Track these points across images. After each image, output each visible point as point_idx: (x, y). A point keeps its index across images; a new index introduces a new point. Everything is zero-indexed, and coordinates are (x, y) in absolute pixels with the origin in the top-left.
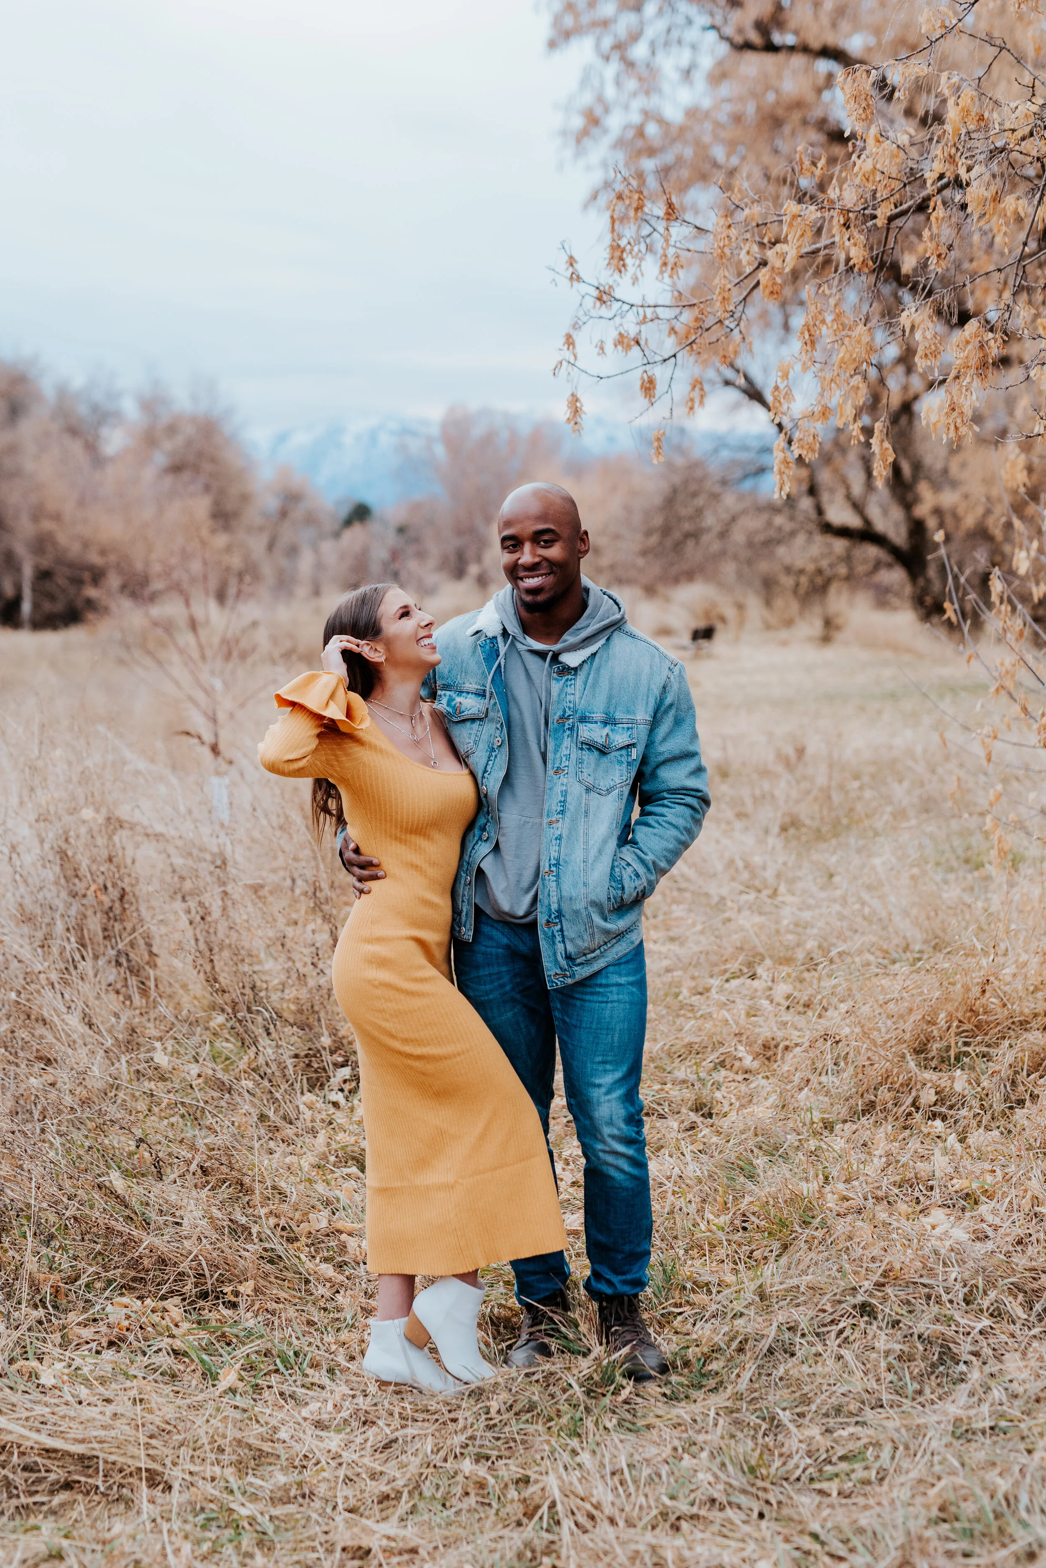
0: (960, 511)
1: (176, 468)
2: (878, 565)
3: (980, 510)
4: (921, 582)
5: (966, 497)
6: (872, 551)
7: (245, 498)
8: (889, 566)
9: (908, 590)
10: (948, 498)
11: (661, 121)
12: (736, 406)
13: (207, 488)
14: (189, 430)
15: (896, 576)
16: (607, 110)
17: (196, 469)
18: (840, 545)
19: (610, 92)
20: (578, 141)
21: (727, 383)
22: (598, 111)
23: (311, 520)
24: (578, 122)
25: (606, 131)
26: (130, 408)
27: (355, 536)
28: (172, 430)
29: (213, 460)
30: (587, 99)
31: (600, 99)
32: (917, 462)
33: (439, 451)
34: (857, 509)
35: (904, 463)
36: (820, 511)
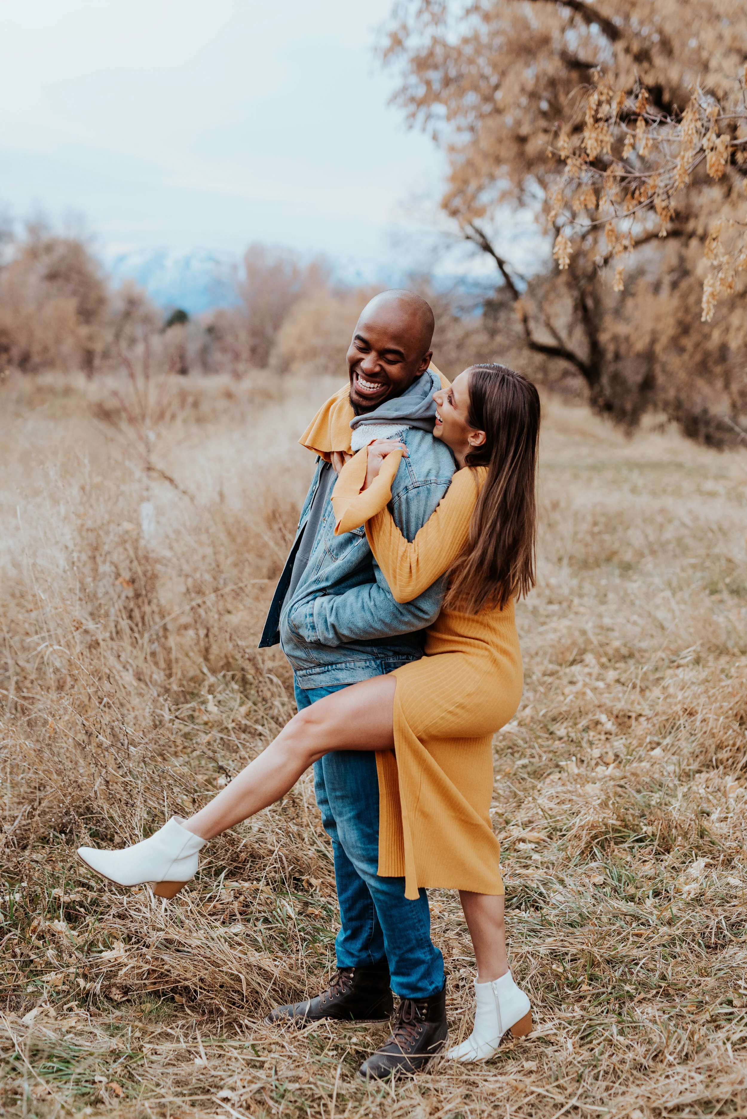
0: (633, 338)
1: (52, 276)
2: (566, 374)
3: (647, 339)
4: (597, 389)
5: (637, 329)
6: (562, 364)
7: (101, 301)
8: (574, 375)
9: (587, 392)
10: (622, 329)
11: (445, 45)
12: (472, 255)
13: (74, 293)
14: (60, 251)
15: (578, 382)
16: (408, 35)
17: (67, 279)
18: (539, 358)
19: (411, 22)
20: (385, 55)
21: (468, 238)
22: (401, 35)
23: (147, 320)
24: (386, 42)
25: (404, 49)
26: (20, 232)
27: (176, 333)
28: (49, 248)
29: (80, 272)
30: (394, 26)
31: (404, 27)
32: (597, 302)
33: (242, 274)
34: (554, 333)
35: (590, 303)
36: (528, 333)
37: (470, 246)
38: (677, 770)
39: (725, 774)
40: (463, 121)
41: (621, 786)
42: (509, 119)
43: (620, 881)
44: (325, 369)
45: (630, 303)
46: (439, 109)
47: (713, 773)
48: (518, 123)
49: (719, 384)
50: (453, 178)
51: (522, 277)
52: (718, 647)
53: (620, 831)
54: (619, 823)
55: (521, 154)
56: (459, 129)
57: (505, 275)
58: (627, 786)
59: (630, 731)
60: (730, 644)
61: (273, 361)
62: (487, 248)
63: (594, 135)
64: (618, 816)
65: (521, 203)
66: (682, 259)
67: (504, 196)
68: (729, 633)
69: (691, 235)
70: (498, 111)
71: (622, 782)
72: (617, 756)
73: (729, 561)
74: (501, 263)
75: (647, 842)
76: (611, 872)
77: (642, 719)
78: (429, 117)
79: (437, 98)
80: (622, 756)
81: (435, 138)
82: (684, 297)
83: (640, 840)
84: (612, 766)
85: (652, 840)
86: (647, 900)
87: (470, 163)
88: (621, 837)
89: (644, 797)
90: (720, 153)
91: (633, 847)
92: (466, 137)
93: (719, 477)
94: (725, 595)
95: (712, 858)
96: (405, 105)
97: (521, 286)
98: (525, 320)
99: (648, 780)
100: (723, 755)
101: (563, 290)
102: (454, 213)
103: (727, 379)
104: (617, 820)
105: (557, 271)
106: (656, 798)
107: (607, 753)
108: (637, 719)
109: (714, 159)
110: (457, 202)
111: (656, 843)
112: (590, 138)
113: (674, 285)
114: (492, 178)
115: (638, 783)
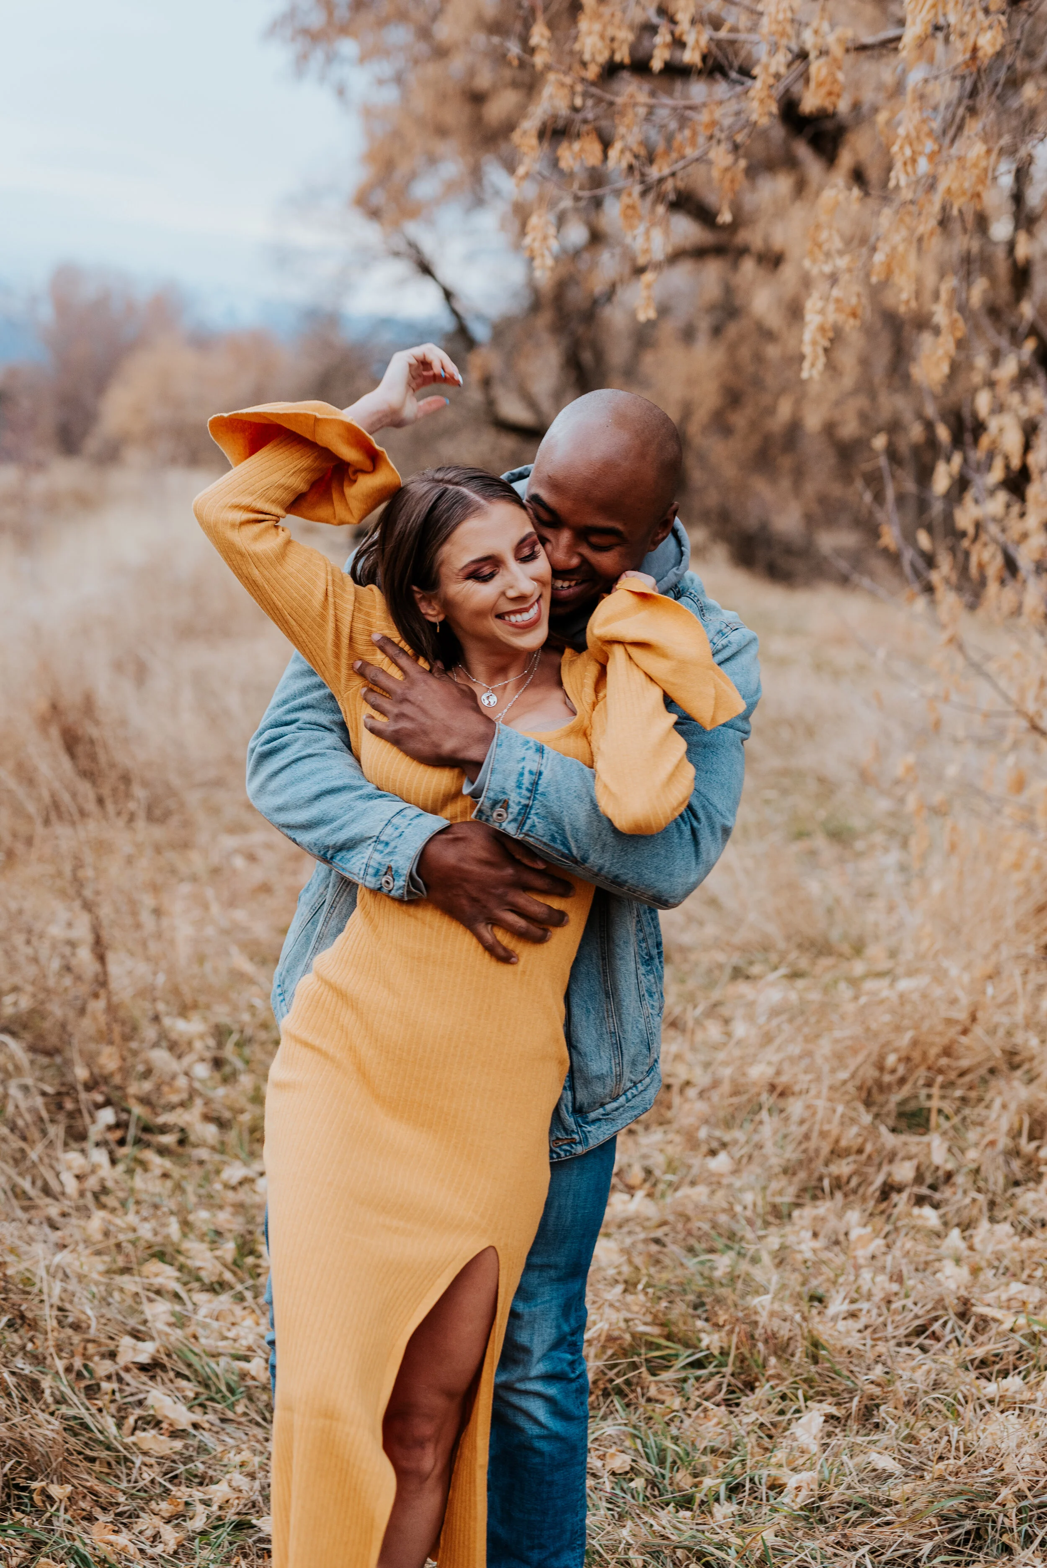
18: (509, 442)
21: (396, 254)
32: (599, 356)
33: (46, 312)
34: (531, 403)
35: (587, 357)
36: (490, 403)
37: (402, 268)
38: (760, 1203)
39: (846, 1206)
40: (386, 68)
41: (657, 1241)
42: (457, 64)
43: (661, 1462)
44: (173, 460)
45: (648, 359)
46: (348, 47)
47: (824, 1208)
48: (472, 73)
49: (786, 483)
50: (370, 157)
51: (480, 317)
52: (813, 944)
53: (659, 1347)
54: (655, 1330)
55: (477, 122)
56: (381, 82)
57: (455, 313)
58: (667, 1240)
59: (669, 1114)
60: (835, 935)
61: (92, 444)
62: (426, 269)
63: (597, 27)
64: (655, 1316)
65: (479, 202)
66: (729, 290)
67: (451, 188)
68: (830, 911)
69: (743, 251)
70: (441, 53)
71: (659, 1233)
72: (648, 1172)
73: (821, 780)
74: (448, 295)
75: (711, 1369)
76: (644, 1445)
77: (692, 1093)
78: (330, 58)
79: (344, 30)
80: (657, 1173)
81: (341, 92)
82: (732, 349)
83: (698, 1364)
84: (640, 1194)
85: (721, 1365)
86: (716, 1508)
87: (397, 135)
88: (662, 1357)
89: (702, 1263)
90: (835, 60)
91: (685, 1380)
92: (390, 95)
93: (792, 631)
94: (820, 842)
95: (838, 1404)
96: (293, 39)
97: (480, 332)
98: (486, 382)
99: (706, 1227)
100: (843, 1168)
101: (545, 337)
102: (375, 214)
103: (799, 474)
104: (653, 1323)
105: (536, 306)
106: (723, 1263)
107: (630, 1166)
108: (682, 1091)
109: (824, 72)
110: (379, 198)
111: (728, 1370)
112: (590, 33)
113: (717, 331)
114: (432, 160)
115: (690, 1233)
